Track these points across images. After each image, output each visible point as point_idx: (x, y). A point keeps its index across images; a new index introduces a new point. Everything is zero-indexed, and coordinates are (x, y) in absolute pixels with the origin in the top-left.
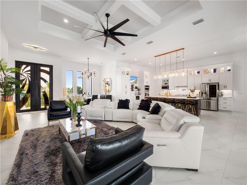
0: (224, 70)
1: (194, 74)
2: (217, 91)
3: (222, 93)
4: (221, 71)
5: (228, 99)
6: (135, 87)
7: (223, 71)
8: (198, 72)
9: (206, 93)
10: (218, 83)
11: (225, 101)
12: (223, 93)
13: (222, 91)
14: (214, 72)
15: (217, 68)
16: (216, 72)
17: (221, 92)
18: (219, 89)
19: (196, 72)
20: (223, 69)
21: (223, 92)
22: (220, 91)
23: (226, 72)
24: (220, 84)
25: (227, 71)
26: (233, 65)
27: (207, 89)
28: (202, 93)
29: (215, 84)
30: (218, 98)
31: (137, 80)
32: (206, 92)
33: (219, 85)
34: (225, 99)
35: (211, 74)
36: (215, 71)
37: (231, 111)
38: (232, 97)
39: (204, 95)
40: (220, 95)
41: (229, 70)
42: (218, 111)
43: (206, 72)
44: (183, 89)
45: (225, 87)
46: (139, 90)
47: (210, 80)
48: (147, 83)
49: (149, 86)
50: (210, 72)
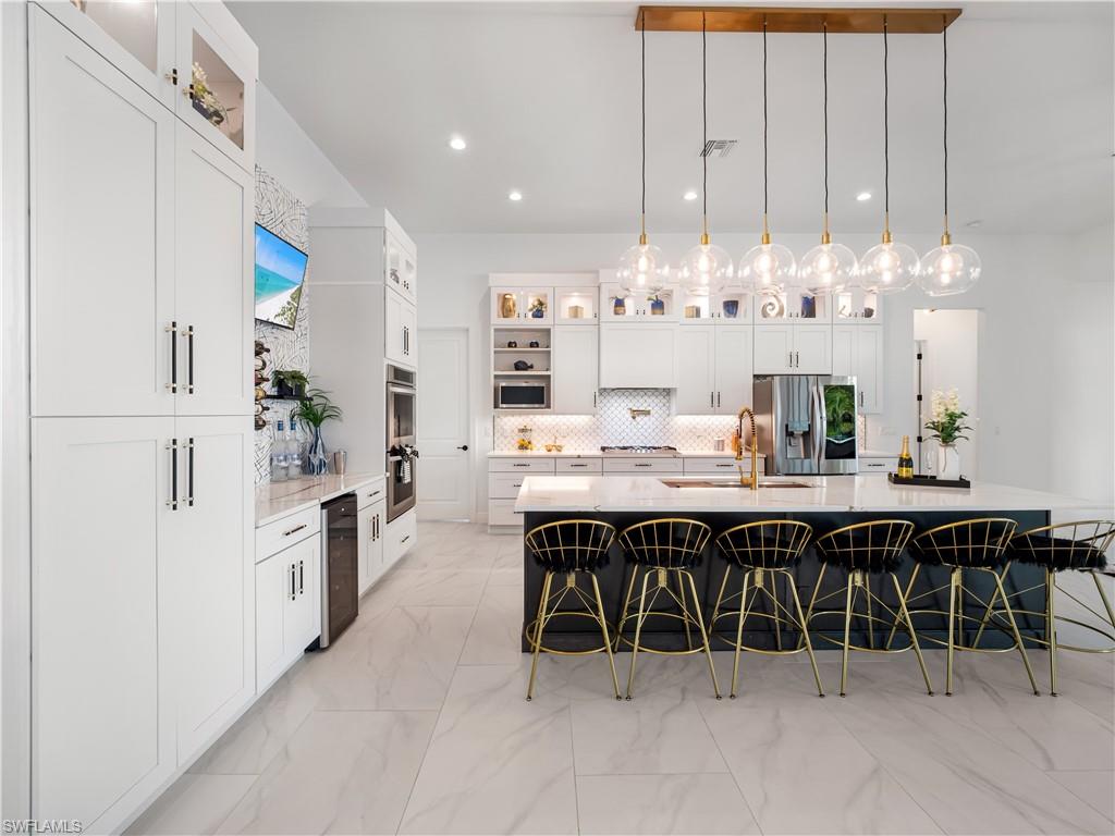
1: (715, 314)
8: (728, 306)
9: (806, 434)
28: (788, 435)
32: (809, 425)
44: (635, 409)
46: (318, 415)
47: (794, 358)
48: (406, 339)
49: (412, 375)
50: (794, 315)
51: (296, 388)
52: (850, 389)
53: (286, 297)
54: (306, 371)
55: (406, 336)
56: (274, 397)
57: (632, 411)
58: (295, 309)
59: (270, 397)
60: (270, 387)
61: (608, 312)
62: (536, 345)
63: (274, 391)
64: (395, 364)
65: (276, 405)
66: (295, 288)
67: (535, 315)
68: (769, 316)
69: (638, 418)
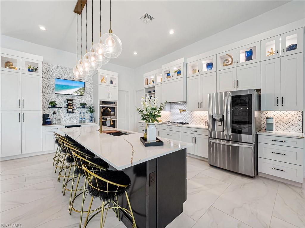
0: (274, 50)
1: (200, 71)
2: (256, 114)
3: (270, 121)
5: (289, 142)
6: (81, 104)
7: (272, 53)
8: (210, 65)
9: (222, 120)
10: (259, 91)
12: (274, 121)
13: (270, 114)
14: (246, 61)
16: (251, 59)
17: (267, 118)
18: (259, 109)
19: (204, 63)
20: (271, 47)
21: (273, 118)
22: (264, 113)
23: (281, 54)
24: (262, 93)
25: (285, 50)
27: (227, 108)
28: (214, 120)
29: (248, 93)
30: (257, 136)
31: (84, 89)
32: (223, 116)
33: (259, 97)
34: (280, 140)
35: (238, 64)
36: (249, 55)
39: (219, 127)
40: (263, 125)
41: (293, 47)
42: (257, 175)
43: (227, 61)
45: (280, 103)
46: (92, 111)
47: (236, 83)
48: (109, 95)
49: (114, 102)
50: (236, 62)
51: (83, 106)
52: (250, 96)
53: (77, 89)
54: (92, 103)
55: (109, 94)
56: (81, 108)
57: (180, 110)
58: (82, 92)
59: (79, 108)
60: (79, 106)
61: (164, 79)
62: (154, 91)
63: (81, 107)
64: (103, 100)
65: (81, 109)
66: (80, 88)
67: (153, 83)
68: (226, 65)
69: (182, 112)
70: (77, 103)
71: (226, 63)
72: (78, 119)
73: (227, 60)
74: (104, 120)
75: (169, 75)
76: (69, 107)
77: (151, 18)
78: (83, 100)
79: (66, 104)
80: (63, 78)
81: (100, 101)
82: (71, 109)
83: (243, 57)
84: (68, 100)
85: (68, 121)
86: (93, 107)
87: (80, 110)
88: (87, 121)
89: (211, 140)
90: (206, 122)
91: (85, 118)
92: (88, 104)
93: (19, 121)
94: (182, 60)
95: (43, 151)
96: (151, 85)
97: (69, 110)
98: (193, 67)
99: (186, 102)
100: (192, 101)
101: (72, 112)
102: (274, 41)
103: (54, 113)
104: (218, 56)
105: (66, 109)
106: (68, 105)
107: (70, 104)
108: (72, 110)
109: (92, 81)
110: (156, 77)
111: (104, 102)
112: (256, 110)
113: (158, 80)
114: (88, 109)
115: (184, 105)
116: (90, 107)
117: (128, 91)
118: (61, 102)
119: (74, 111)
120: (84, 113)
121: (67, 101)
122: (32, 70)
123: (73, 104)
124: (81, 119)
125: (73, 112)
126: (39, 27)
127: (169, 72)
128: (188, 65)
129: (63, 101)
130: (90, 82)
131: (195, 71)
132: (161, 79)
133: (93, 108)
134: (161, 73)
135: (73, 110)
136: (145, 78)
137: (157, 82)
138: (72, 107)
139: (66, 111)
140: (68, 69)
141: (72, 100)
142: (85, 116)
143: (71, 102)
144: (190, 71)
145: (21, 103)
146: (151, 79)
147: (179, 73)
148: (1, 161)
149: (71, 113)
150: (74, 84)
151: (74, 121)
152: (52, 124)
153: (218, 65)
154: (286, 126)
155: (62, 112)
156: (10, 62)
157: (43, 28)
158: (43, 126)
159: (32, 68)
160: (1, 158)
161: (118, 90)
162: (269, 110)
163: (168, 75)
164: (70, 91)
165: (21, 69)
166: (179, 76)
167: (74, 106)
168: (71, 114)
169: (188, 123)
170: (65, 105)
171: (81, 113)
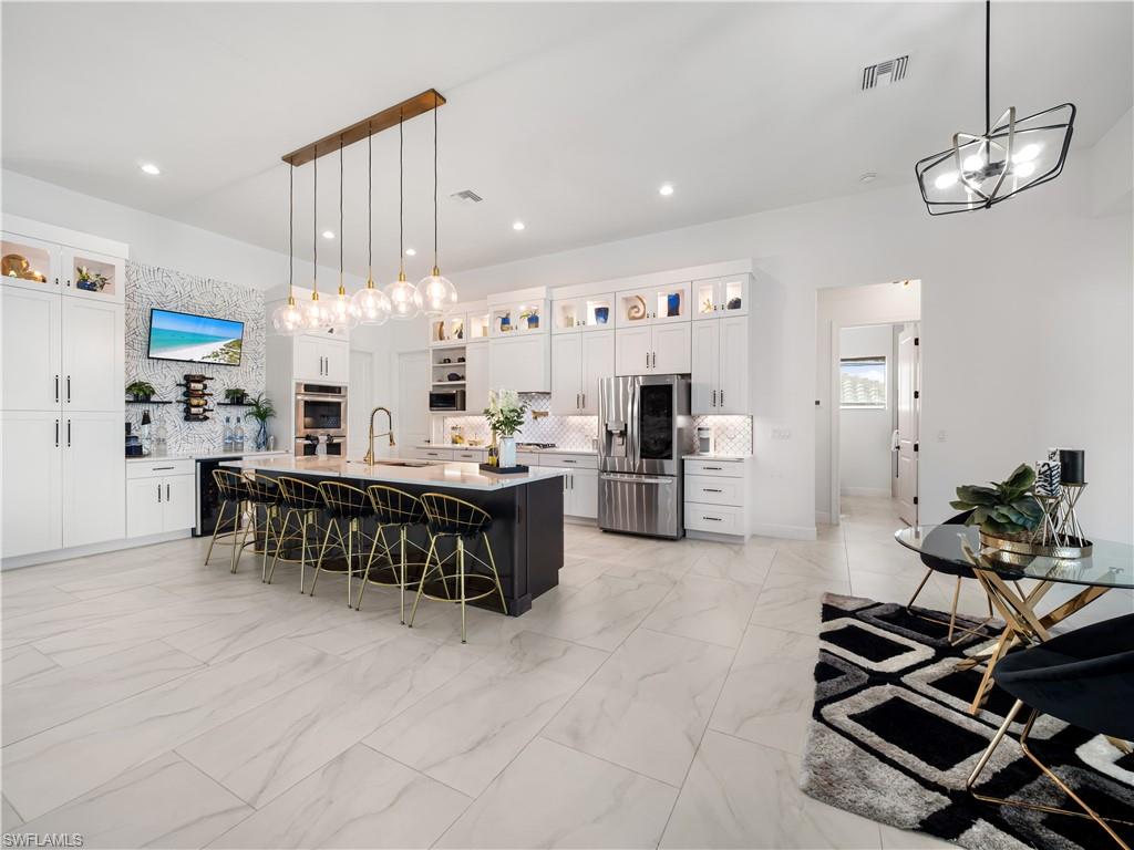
0: (711, 301)
1: (581, 323)
2: (680, 421)
3: (704, 435)
4: (702, 307)
5: (727, 469)
6: (229, 393)
7: (708, 306)
8: (602, 313)
9: (623, 434)
10: (687, 376)
11: (713, 482)
12: (711, 435)
13: (707, 421)
14: (669, 315)
15: (683, 291)
16: (678, 314)
17: (700, 429)
18: (688, 411)
19: (592, 308)
20: (707, 296)
21: (708, 429)
22: (696, 420)
23: (720, 311)
24: (693, 381)
25: (726, 306)
26: (752, 277)
27: (632, 409)
28: (610, 434)
29: (668, 382)
30: (682, 462)
31: (239, 344)
32: (626, 425)
33: (688, 389)
34: (715, 467)
35: (656, 321)
36: (674, 306)
37: (742, 537)
38: (748, 455)
39: (618, 447)
41: (736, 304)
42: (684, 535)
44: (537, 410)
45: (718, 400)
46: (263, 414)
47: (651, 359)
48: (324, 365)
49: (340, 388)
50: (651, 315)
51: (237, 398)
52: (669, 388)
53: (218, 346)
54: (261, 388)
55: (324, 363)
56: (227, 404)
57: (534, 412)
58: (235, 353)
59: (224, 404)
60: (221, 398)
61: (494, 330)
62: (463, 360)
63: (227, 401)
64: (306, 382)
65: (229, 408)
66: (229, 341)
67: (460, 336)
68: (635, 318)
69: (539, 419)
70: (218, 387)
71: (633, 314)
72: (220, 441)
73: (635, 307)
74: (309, 442)
75: (508, 323)
76: (195, 402)
77: (477, 199)
78: (234, 380)
79: (180, 393)
80: (171, 307)
81: (298, 385)
82: (198, 406)
83: (663, 306)
84: (189, 379)
85: (186, 445)
86: (268, 401)
87: (223, 413)
88: (249, 445)
89: (604, 476)
90: (593, 441)
91: (241, 438)
92: (252, 392)
93: (55, 443)
94: (541, 291)
95: (130, 536)
96: (454, 341)
97: (194, 410)
98: (564, 308)
99: (548, 393)
100: (564, 391)
101: (201, 417)
102: (711, 287)
103: (146, 420)
104: (620, 296)
105: (182, 407)
106: (189, 393)
107: (192, 392)
108: (201, 410)
109: (263, 321)
110: (469, 322)
111: (309, 388)
112: (680, 413)
113: (476, 330)
114: (250, 408)
115: (545, 401)
116: (257, 403)
117: (371, 354)
118: (166, 384)
119: (207, 414)
120: (239, 420)
121: (183, 382)
122: (94, 284)
123: (206, 392)
124: (230, 438)
125: (206, 418)
126: (139, 168)
127: (508, 315)
128: (554, 303)
129: (170, 383)
130: (256, 321)
131: (569, 322)
132: (484, 328)
133: (265, 406)
134: (485, 312)
135: (205, 410)
136: (432, 321)
137: (473, 336)
138: (202, 402)
139: (183, 415)
140: (188, 280)
141: (201, 379)
142: (243, 431)
143: (199, 386)
144: (559, 320)
145: (62, 389)
146: (453, 323)
147: (533, 320)
148: (4, 571)
149: (199, 420)
150: (211, 331)
151: (207, 445)
152: (145, 456)
153: (619, 314)
154: (731, 444)
155: (169, 418)
156: (19, 259)
157: (151, 169)
158: (129, 460)
159: (93, 278)
160: (3, 560)
161: (352, 351)
162: (706, 414)
163: (505, 321)
164: (198, 352)
165: (51, 280)
166: (534, 330)
167: (206, 398)
168: (196, 424)
169: (553, 446)
170: (178, 393)
171: (228, 420)
